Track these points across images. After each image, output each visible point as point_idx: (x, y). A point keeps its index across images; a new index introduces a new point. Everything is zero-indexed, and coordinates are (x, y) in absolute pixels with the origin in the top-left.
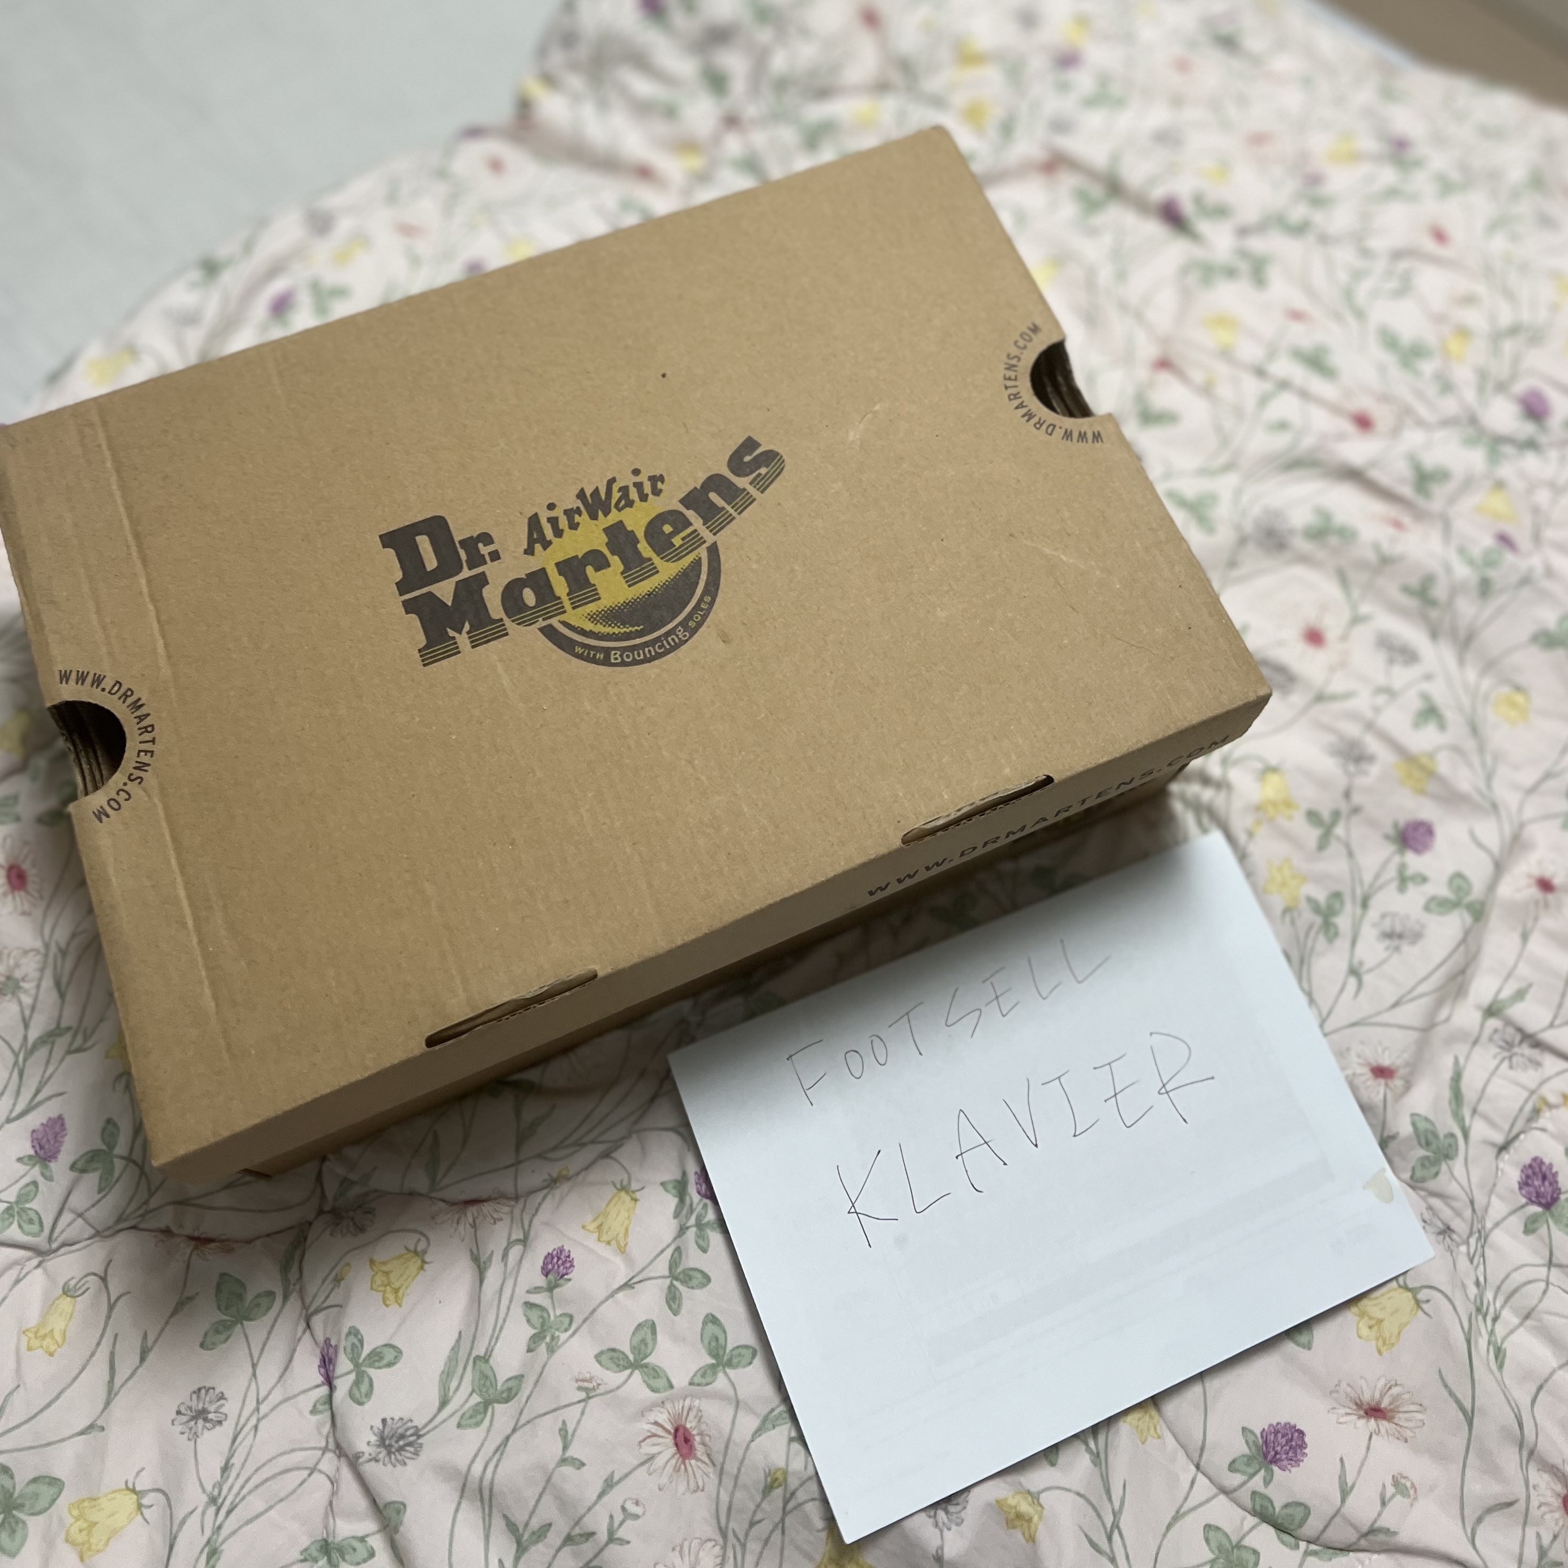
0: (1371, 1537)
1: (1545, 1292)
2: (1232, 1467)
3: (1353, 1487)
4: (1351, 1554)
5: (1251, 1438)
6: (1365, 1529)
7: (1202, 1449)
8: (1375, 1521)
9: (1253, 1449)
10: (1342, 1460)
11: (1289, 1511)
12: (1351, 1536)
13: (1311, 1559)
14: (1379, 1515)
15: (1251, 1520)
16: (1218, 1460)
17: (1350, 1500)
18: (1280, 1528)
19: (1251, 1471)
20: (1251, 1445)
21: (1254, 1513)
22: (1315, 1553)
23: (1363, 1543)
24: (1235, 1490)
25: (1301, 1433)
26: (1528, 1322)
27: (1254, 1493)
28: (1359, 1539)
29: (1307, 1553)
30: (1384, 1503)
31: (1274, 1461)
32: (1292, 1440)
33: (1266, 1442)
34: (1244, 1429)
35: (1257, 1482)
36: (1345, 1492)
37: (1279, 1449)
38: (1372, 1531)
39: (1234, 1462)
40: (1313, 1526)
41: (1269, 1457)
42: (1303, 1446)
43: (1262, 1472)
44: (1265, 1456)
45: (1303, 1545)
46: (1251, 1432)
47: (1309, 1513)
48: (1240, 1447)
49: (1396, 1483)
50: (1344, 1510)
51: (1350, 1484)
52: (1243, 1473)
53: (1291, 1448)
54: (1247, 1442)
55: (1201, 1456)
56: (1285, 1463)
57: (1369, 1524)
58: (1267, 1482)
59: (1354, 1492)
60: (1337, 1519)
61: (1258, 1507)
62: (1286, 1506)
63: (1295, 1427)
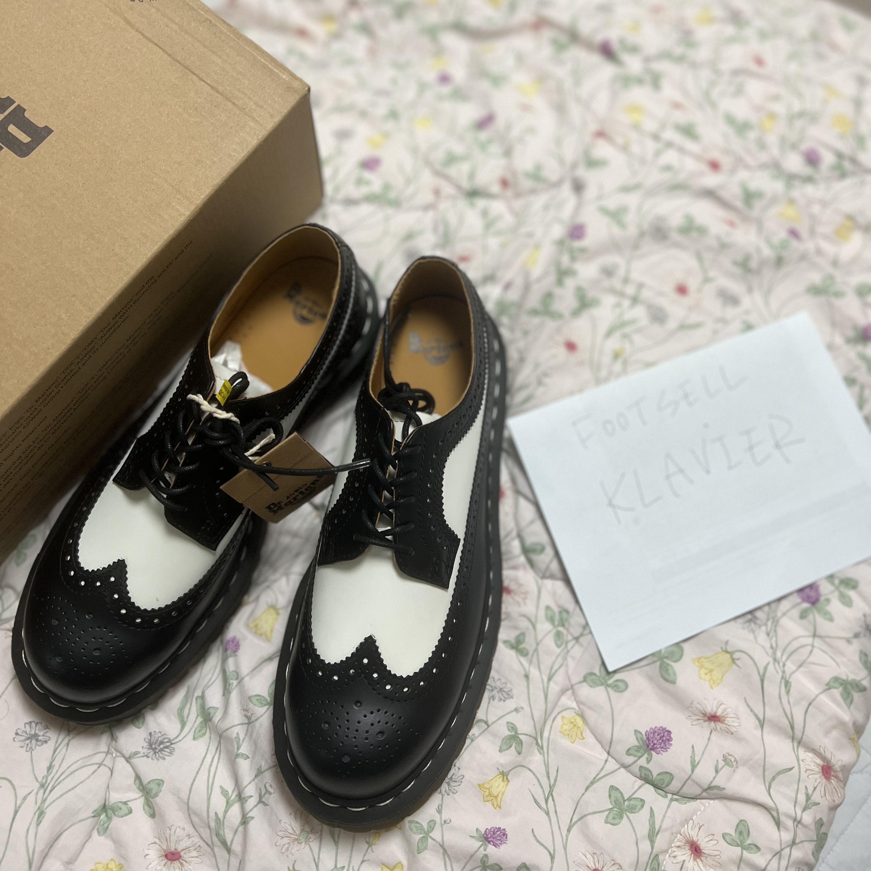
0: (709, 791)
1: (811, 652)
2: (628, 752)
3: (698, 763)
4: (698, 800)
5: (639, 736)
6: (705, 787)
7: (611, 743)
8: (712, 782)
9: (641, 742)
10: (693, 746)
11: (661, 777)
12: (697, 791)
13: (674, 803)
14: (714, 778)
15: (640, 782)
16: (620, 749)
17: (697, 770)
18: (657, 787)
19: (639, 754)
20: (639, 739)
21: (641, 778)
22: (677, 800)
23: (704, 794)
24: (630, 765)
25: (669, 732)
26: (802, 669)
27: (641, 767)
28: (702, 793)
29: (672, 800)
30: (717, 772)
31: (653, 749)
32: (663, 736)
33: (648, 738)
34: (636, 731)
35: (643, 761)
36: (694, 766)
37: (655, 742)
38: (710, 788)
39: (629, 749)
40: (675, 785)
41: (650, 747)
42: (670, 740)
43: (646, 755)
44: (648, 746)
45: (670, 796)
46: (640, 733)
47: (673, 778)
48: (633, 741)
49: (725, 759)
50: (693, 776)
51: (697, 762)
52: (635, 756)
53: (663, 741)
54: (637, 738)
55: (610, 747)
56: (660, 749)
57: (708, 783)
58: (648, 761)
59: (699, 766)
60: (689, 781)
61: (643, 775)
62: (659, 775)
63: (665, 729)
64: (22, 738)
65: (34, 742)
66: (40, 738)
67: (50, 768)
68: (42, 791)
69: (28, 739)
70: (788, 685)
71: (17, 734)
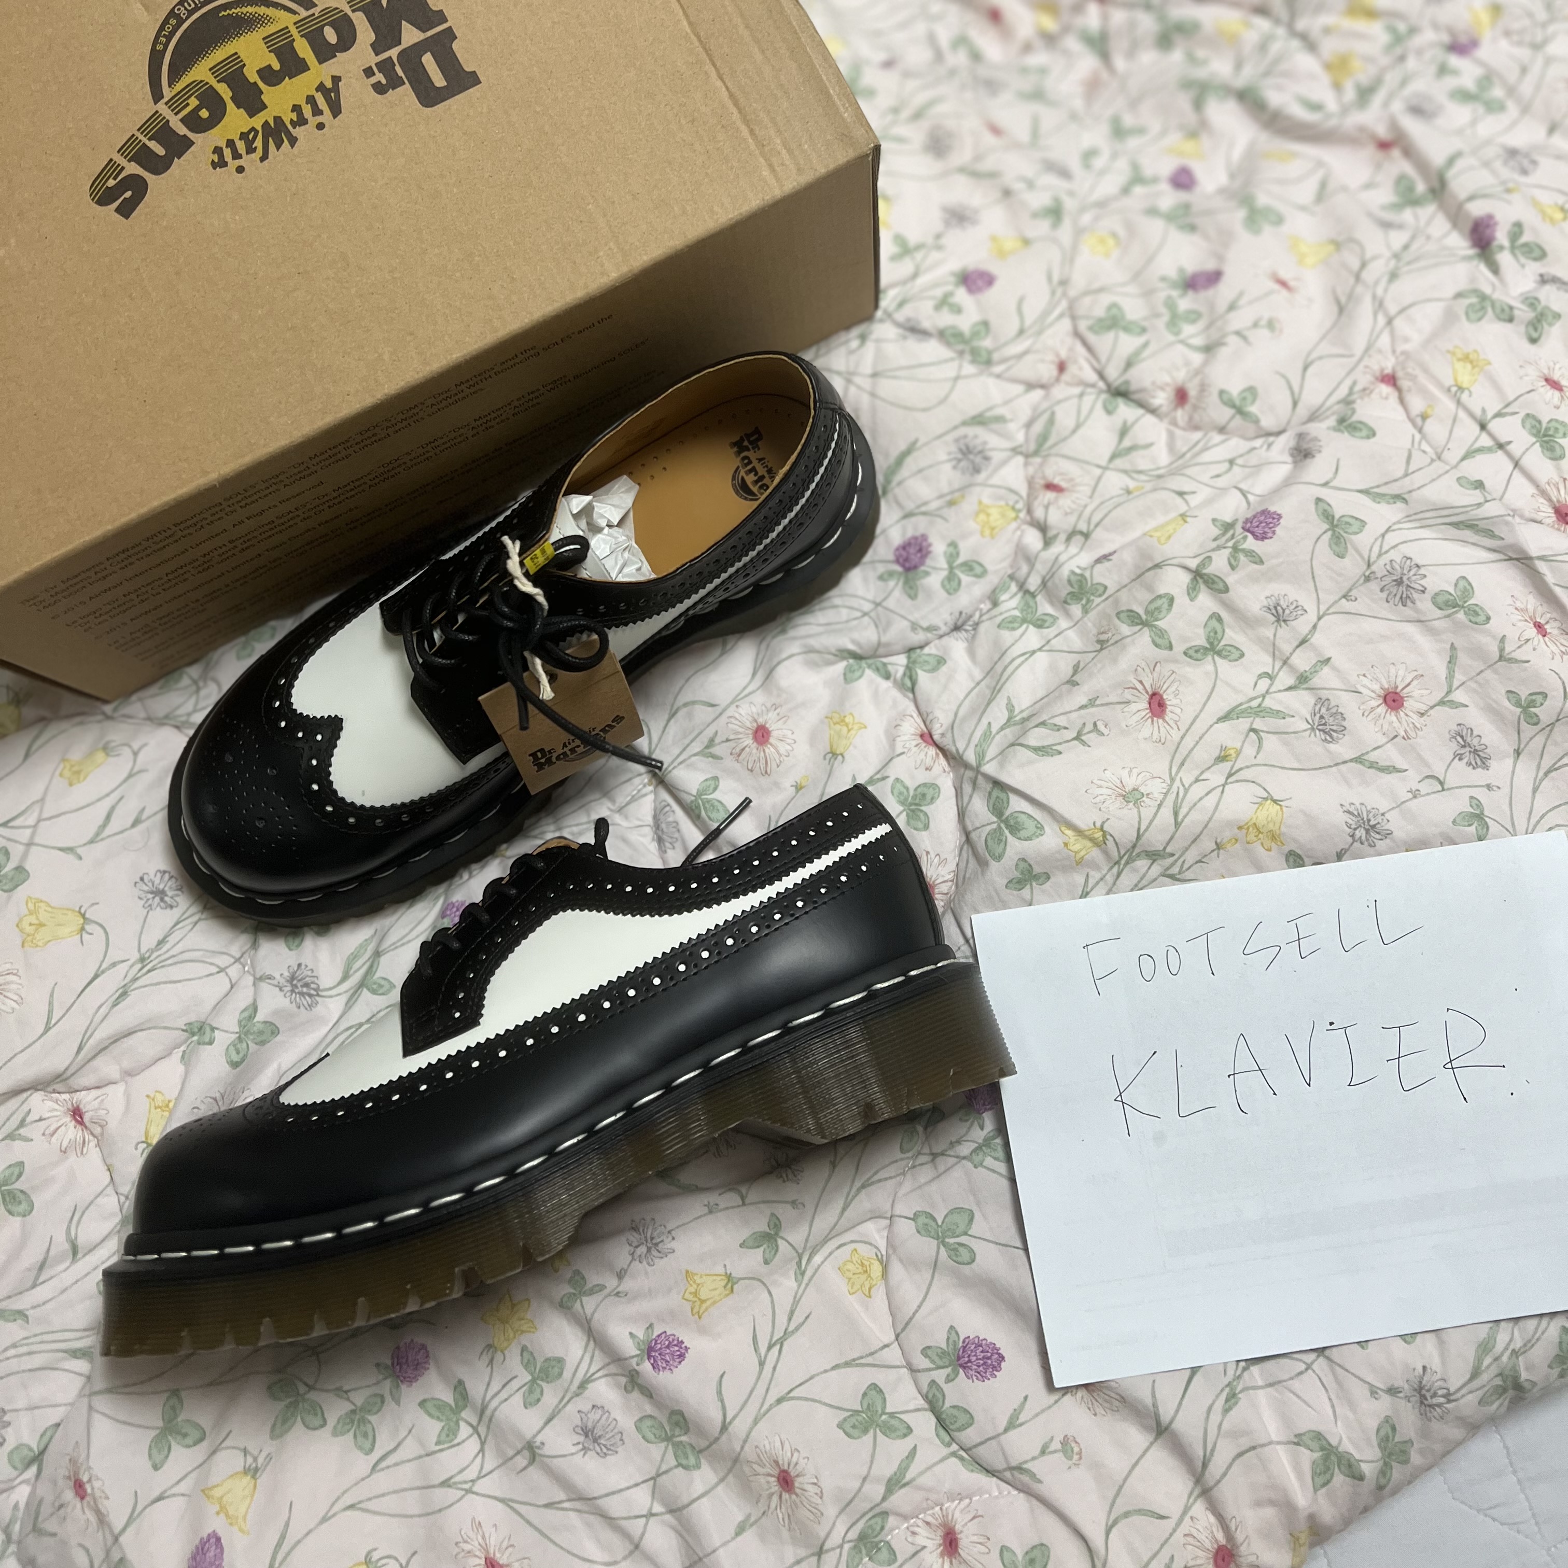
0: (1016, 1473)
1: (1301, 1373)
2: (925, 1351)
3: (1021, 1425)
4: (995, 1479)
5: (953, 1337)
6: (1014, 1463)
7: (907, 1324)
8: (1026, 1462)
9: (951, 1346)
10: (1026, 1398)
11: (955, 1412)
12: (999, 1464)
13: (954, 1460)
14: (1034, 1459)
15: (921, 1402)
16: (915, 1340)
17: (1012, 1434)
18: (942, 1423)
19: (940, 1363)
20: (951, 1341)
21: (925, 1397)
22: (961, 1459)
23: (1008, 1474)
24: (919, 1371)
25: (1002, 1358)
26: (1270, 1389)
27: (933, 1382)
28: (1005, 1470)
29: (954, 1454)
30: (1043, 1452)
31: (964, 1367)
32: (989, 1358)
33: (964, 1347)
34: (952, 1327)
35: (940, 1376)
36: (1012, 1424)
37: (973, 1359)
38: (1019, 1468)
39: (929, 1347)
40: (970, 1436)
41: (962, 1361)
42: (997, 1368)
43: (949, 1370)
44: (959, 1358)
45: (955, 1447)
46: (957, 1333)
47: (971, 1424)
48: (940, 1340)
49: (1065, 1442)
50: (1003, 1437)
51: (1020, 1421)
52: (933, 1362)
53: (985, 1363)
54: (948, 1339)
55: (903, 1330)
56: (973, 1373)
57: (1021, 1460)
58: (949, 1380)
59: (1020, 1429)
60: (993, 1442)
61: (930, 1396)
62: (954, 1407)
63: (998, 1349)
64: (146, 888)
65: (157, 899)
66: (166, 899)
67: (161, 942)
68: (140, 966)
69: (152, 892)
70: (1233, 1401)
71: (142, 879)
